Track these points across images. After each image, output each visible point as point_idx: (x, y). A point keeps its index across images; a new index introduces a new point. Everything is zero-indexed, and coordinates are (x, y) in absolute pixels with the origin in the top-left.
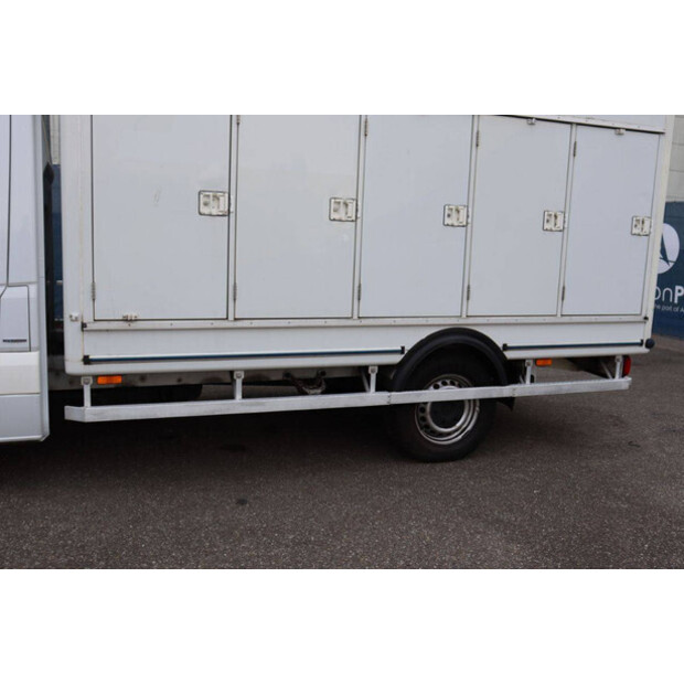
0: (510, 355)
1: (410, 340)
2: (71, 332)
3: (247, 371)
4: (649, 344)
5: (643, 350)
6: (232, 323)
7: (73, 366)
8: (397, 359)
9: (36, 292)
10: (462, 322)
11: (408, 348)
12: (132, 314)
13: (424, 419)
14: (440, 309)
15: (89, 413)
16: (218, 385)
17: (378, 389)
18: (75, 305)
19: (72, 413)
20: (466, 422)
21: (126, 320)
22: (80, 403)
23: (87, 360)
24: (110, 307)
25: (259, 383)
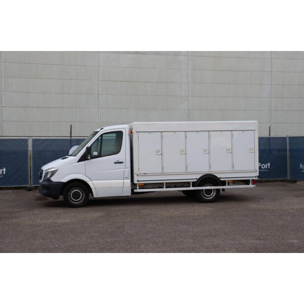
0: (221, 179)
1: (198, 176)
2: (135, 176)
3: (166, 183)
4: (258, 177)
5: (257, 178)
6: (163, 174)
7: (135, 182)
8: (196, 180)
9: (129, 169)
10: (210, 173)
11: (198, 178)
12: (145, 172)
13: (203, 193)
14: (204, 170)
15: (138, 190)
16: (160, 185)
17: (192, 187)
18: (136, 171)
19: (135, 191)
20: (213, 194)
21: (144, 174)
22: (136, 189)
23: (138, 181)
24: (142, 172)
25: (169, 185)
